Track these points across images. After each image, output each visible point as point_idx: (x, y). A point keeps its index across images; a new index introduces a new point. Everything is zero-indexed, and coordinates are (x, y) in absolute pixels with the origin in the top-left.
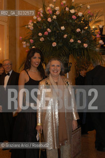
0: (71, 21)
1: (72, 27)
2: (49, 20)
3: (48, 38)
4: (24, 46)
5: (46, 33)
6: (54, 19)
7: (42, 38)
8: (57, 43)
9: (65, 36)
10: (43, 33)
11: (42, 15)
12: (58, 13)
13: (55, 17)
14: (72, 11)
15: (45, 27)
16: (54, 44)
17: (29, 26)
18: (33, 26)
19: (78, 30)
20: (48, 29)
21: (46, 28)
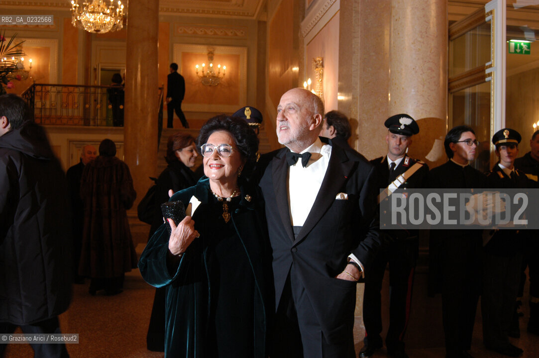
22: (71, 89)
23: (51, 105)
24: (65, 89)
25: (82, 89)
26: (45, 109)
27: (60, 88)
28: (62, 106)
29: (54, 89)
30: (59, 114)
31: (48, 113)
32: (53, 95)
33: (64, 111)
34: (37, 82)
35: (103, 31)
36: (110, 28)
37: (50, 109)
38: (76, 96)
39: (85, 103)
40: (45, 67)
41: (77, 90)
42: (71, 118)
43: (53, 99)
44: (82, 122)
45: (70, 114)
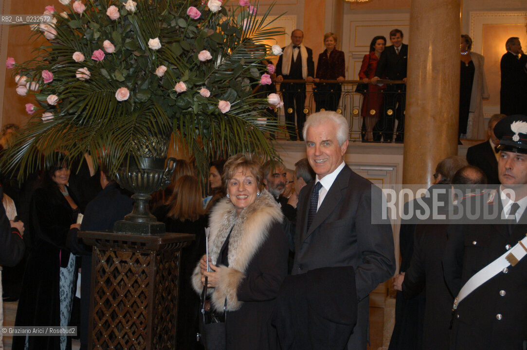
0: (182, 23)
1: (186, 45)
2: (113, 12)
3: (104, 72)
5: (98, 55)
6: (130, 12)
8: (133, 90)
9: (161, 71)
10: (88, 54)
13: (131, 4)
15: (97, 35)
16: (122, 95)
17: (43, 26)
18: (57, 27)
19: (205, 55)
20: (107, 43)
21: (101, 40)
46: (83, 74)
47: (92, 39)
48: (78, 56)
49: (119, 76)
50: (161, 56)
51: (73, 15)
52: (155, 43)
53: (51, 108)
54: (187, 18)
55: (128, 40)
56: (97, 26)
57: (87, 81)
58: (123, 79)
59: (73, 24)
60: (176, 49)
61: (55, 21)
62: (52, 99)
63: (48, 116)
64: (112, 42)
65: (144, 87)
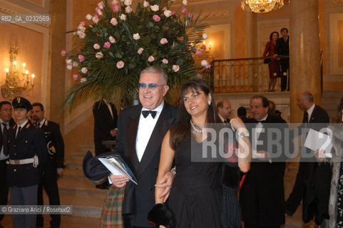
0: (151, 25)
1: (154, 36)
2: (114, 21)
3: (111, 54)
4: (69, 67)
5: (107, 45)
6: (123, 21)
7: (100, 53)
8: (127, 63)
9: (140, 51)
10: (102, 45)
11: (100, 13)
12: (128, 10)
13: (123, 17)
14: (155, 8)
15: (106, 35)
16: (120, 65)
17: (78, 32)
18: (86, 33)
19: (164, 41)
20: (111, 38)
21: (108, 36)
22: (242, 62)
23: (227, 77)
24: (237, 63)
25: (251, 61)
26: (222, 81)
27: (233, 62)
28: (235, 77)
29: (228, 63)
30: (233, 84)
31: (224, 84)
32: (228, 68)
33: (237, 80)
34: (215, 59)
35: (267, 11)
36: (272, 6)
37: (226, 81)
38: (247, 67)
39: (254, 73)
40: (221, 47)
41: (247, 62)
42: (243, 87)
43: (228, 72)
44: (252, 89)
45: (242, 84)
46: (99, 55)
47: (104, 37)
48: (96, 46)
49: (119, 56)
50: (140, 43)
51: (94, 25)
52: (136, 36)
53: (84, 75)
54: (153, 21)
55: (123, 36)
56: (106, 30)
57: (101, 59)
58: (121, 57)
59: (94, 30)
60: (148, 39)
61: (85, 29)
62: (84, 70)
63: (84, 80)
64: (114, 37)
65: (133, 60)
